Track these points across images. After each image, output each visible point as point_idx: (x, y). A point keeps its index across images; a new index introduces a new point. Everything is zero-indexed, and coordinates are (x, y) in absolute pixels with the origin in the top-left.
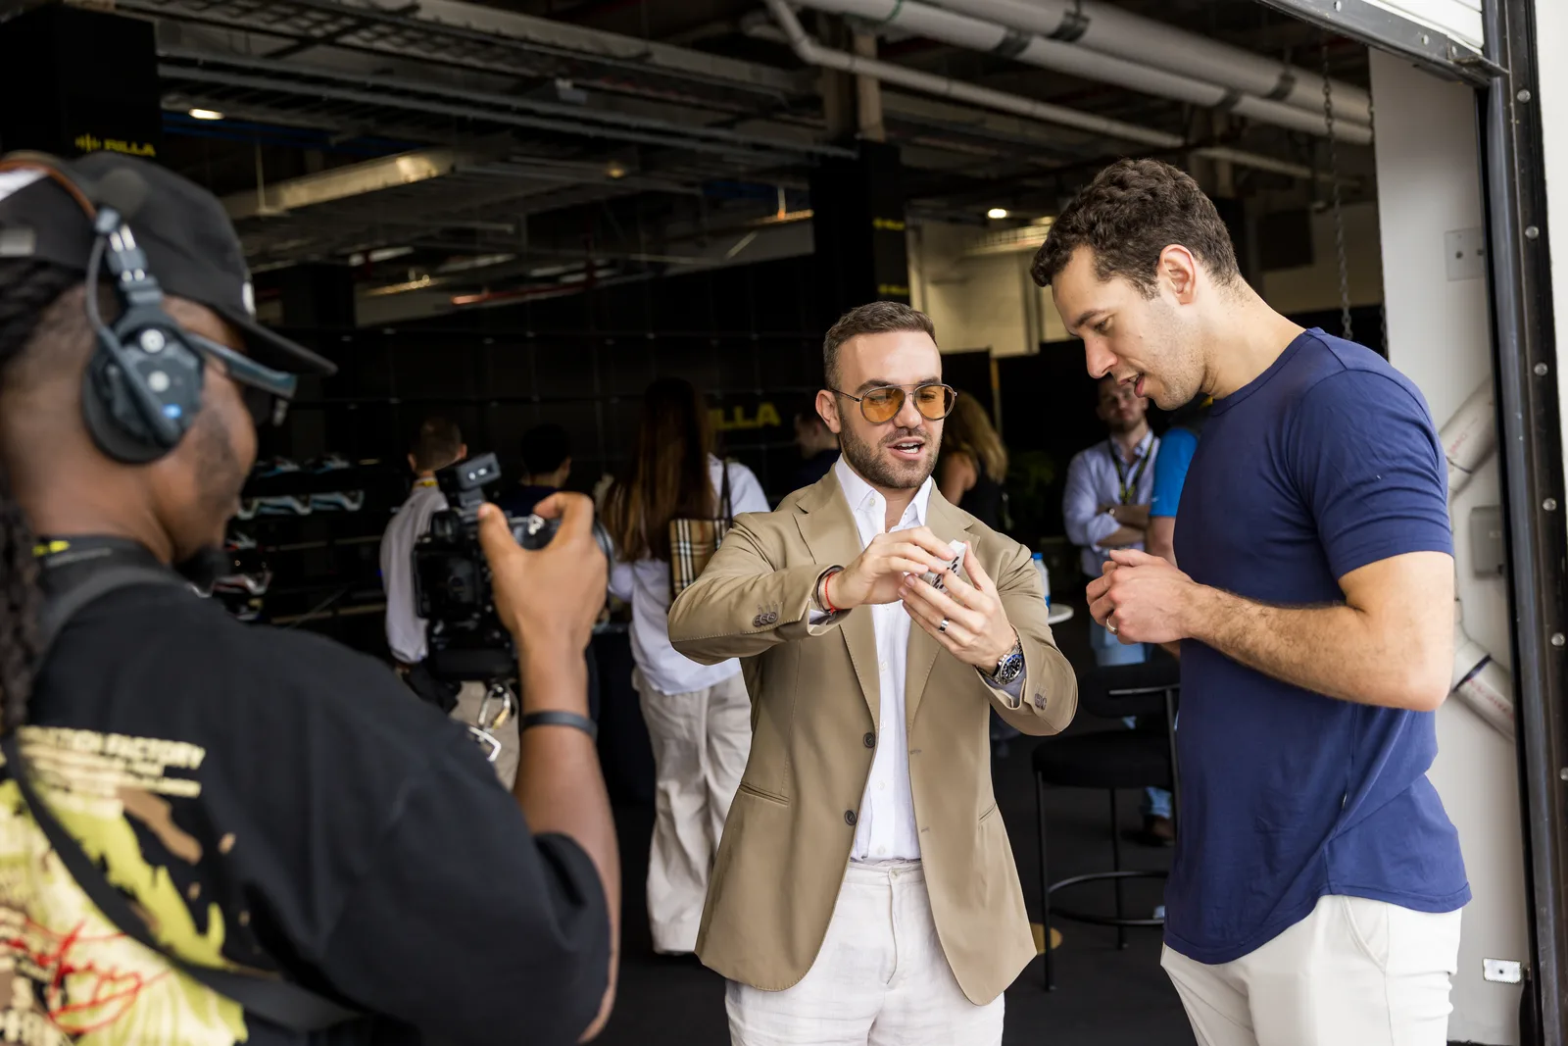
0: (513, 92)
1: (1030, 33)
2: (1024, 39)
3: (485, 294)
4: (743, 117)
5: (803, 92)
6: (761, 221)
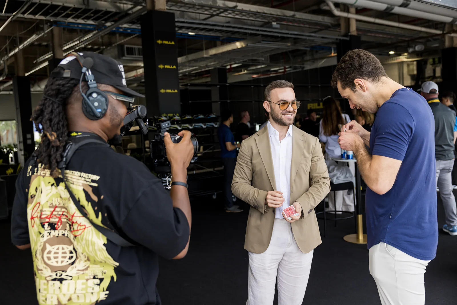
0: (262, 26)
1: (395, 5)
2: (393, 7)
3: (259, 75)
4: (321, 30)
5: (336, 23)
6: (328, 56)
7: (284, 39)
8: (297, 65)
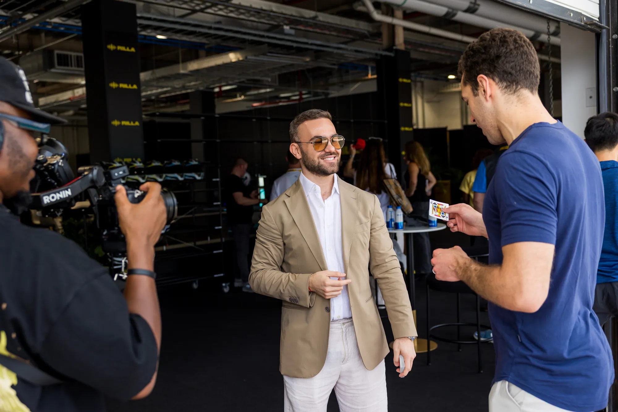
0: (268, 30)
1: (457, 10)
2: (455, 12)
3: (263, 103)
4: (353, 40)
5: (375, 31)
6: (363, 78)
7: (300, 51)
8: (319, 91)
